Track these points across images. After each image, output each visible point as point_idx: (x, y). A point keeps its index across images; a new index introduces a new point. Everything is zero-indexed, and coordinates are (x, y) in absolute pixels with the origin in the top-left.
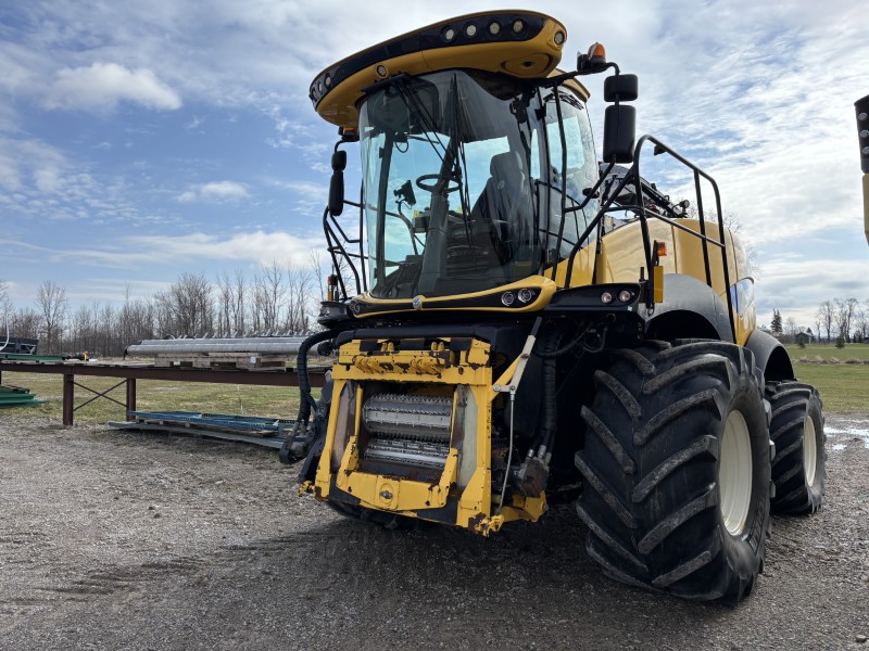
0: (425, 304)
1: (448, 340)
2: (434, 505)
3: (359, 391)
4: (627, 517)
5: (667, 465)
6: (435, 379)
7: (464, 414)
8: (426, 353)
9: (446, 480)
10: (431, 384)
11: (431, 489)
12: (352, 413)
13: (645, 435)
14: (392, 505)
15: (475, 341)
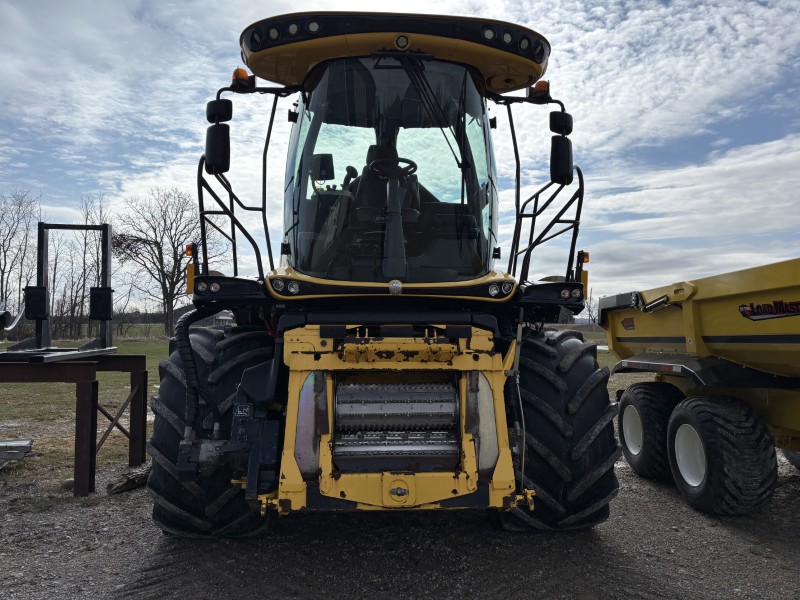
0: (405, 290)
1: (443, 327)
2: (462, 492)
3: (329, 383)
4: (566, 472)
5: (598, 427)
6: (445, 366)
7: (476, 399)
8: (420, 340)
9: (470, 465)
10: (440, 371)
11: (456, 477)
12: (322, 408)
13: (578, 405)
14: (409, 501)
15: (474, 329)
